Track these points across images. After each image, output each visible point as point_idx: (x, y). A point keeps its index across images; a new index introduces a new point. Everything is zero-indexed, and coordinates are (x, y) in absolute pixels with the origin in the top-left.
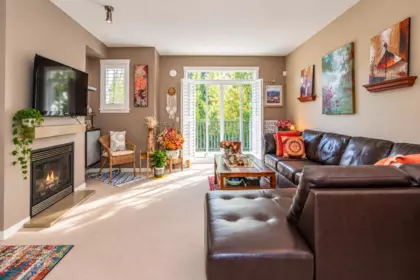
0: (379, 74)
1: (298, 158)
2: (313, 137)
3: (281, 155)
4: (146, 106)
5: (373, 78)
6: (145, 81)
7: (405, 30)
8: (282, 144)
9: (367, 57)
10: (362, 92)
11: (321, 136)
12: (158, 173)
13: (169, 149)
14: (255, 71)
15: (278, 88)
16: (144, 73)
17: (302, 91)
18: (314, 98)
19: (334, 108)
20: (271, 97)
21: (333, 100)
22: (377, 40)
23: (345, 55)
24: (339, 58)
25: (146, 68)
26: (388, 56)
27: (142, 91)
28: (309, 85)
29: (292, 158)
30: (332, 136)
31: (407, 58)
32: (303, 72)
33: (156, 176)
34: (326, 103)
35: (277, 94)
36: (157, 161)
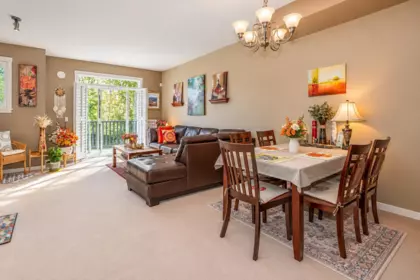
0: (215, 95)
1: (172, 143)
2: (181, 130)
3: (162, 142)
4: (34, 106)
5: (213, 97)
6: (33, 81)
7: (226, 75)
8: (162, 135)
9: (211, 85)
10: (208, 104)
11: (185, 128)
12: (54, 167)
13: (64, 146)
14: (139, 81)
15: (157, 96)
16: (33, 73)
17: (175, 99)
18: (182, 104)
19: (194, 111)
20: (152, 101)
21: (194, 107)
22: (215, 76)
23: (201, 81)
24: (197, 82)
25: (35, 69)
26: (219, 86)
27: (30, 91)
28: (179, 95)
29: (168, 143)
30: (192, 128)
31: (226, 90)
32: (175, 86)
33: (52, 171)
34: (190, 108)
35: (155, 100)
36: (52, 157)
